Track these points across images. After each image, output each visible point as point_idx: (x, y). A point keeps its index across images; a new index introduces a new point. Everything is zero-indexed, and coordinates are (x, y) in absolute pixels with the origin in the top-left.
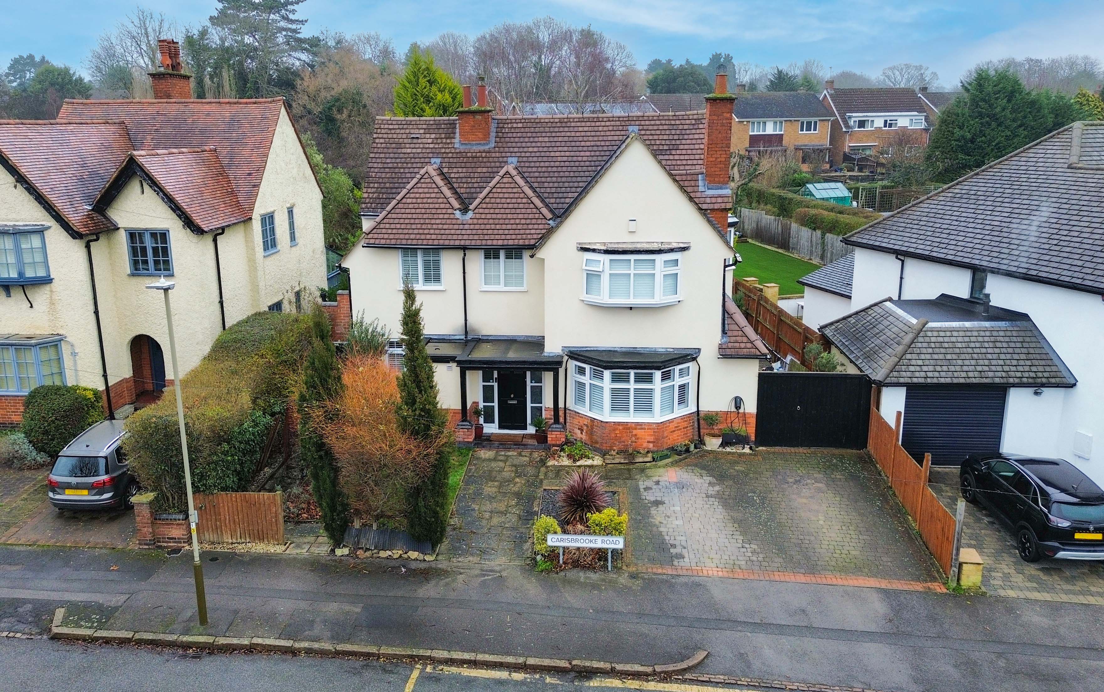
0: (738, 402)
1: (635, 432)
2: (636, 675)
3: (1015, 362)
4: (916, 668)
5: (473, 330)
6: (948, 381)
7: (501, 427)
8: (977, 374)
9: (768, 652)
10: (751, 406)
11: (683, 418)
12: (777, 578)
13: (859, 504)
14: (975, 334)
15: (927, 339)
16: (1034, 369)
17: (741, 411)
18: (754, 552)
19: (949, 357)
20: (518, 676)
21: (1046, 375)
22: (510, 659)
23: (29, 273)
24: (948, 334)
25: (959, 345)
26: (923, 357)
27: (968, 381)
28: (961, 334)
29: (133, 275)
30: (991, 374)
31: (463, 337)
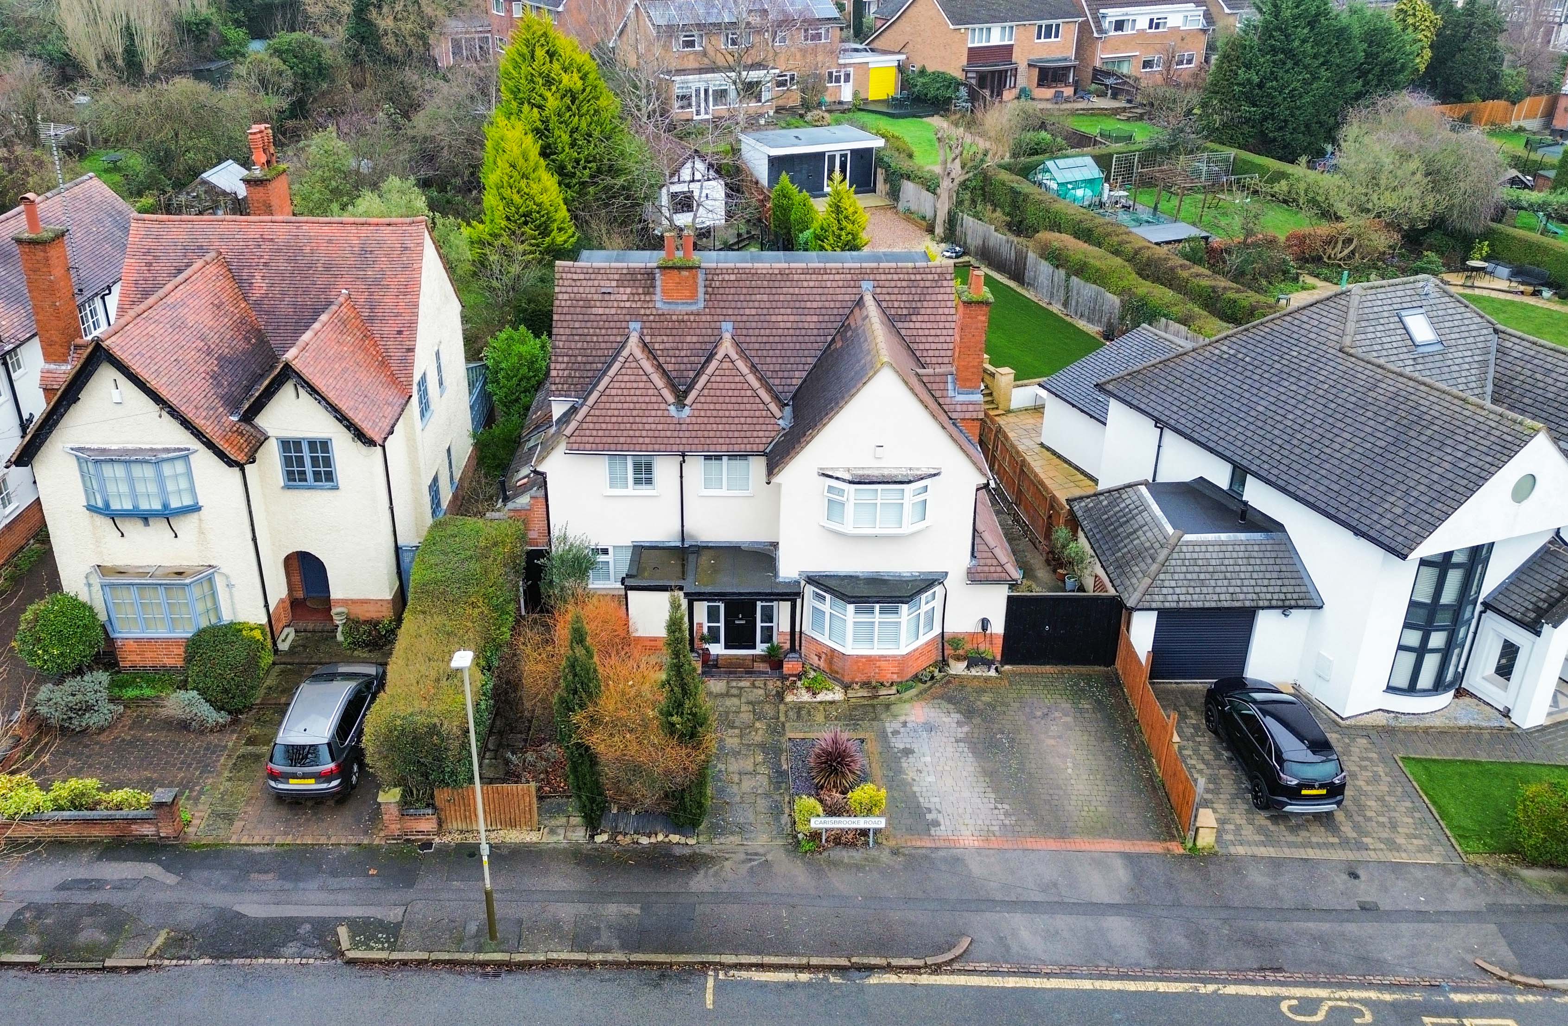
0: (985, 623)
1: (878, 664)
2: (910, 969)
3: (1266, 582)
4: (1152, 940)
5: (691, 537)
6: (1200, 605)
7: (727, 647)
8: (1228, 597)
9: (1025, 935)
10: (998, 627)
11: (927, 644)
12: (1029, 846)
13: (1107, 744)
14: (1230, 548)
15: (1182, 556)
16: (1284, 590)
17: (988, 632)
18: (1006, 814)
19: (1202, 576)
20: (804, 977)
21: (1295, 596)
22: (794, 960)
23: (175, 504)
24: (1204, 548)
25: (1213, 562)
26: (1176, 576)
27: (1220, 605)
28: (1217, 548)
29: (287, 487)
30: (1242, 596)
31: (679, 544)
